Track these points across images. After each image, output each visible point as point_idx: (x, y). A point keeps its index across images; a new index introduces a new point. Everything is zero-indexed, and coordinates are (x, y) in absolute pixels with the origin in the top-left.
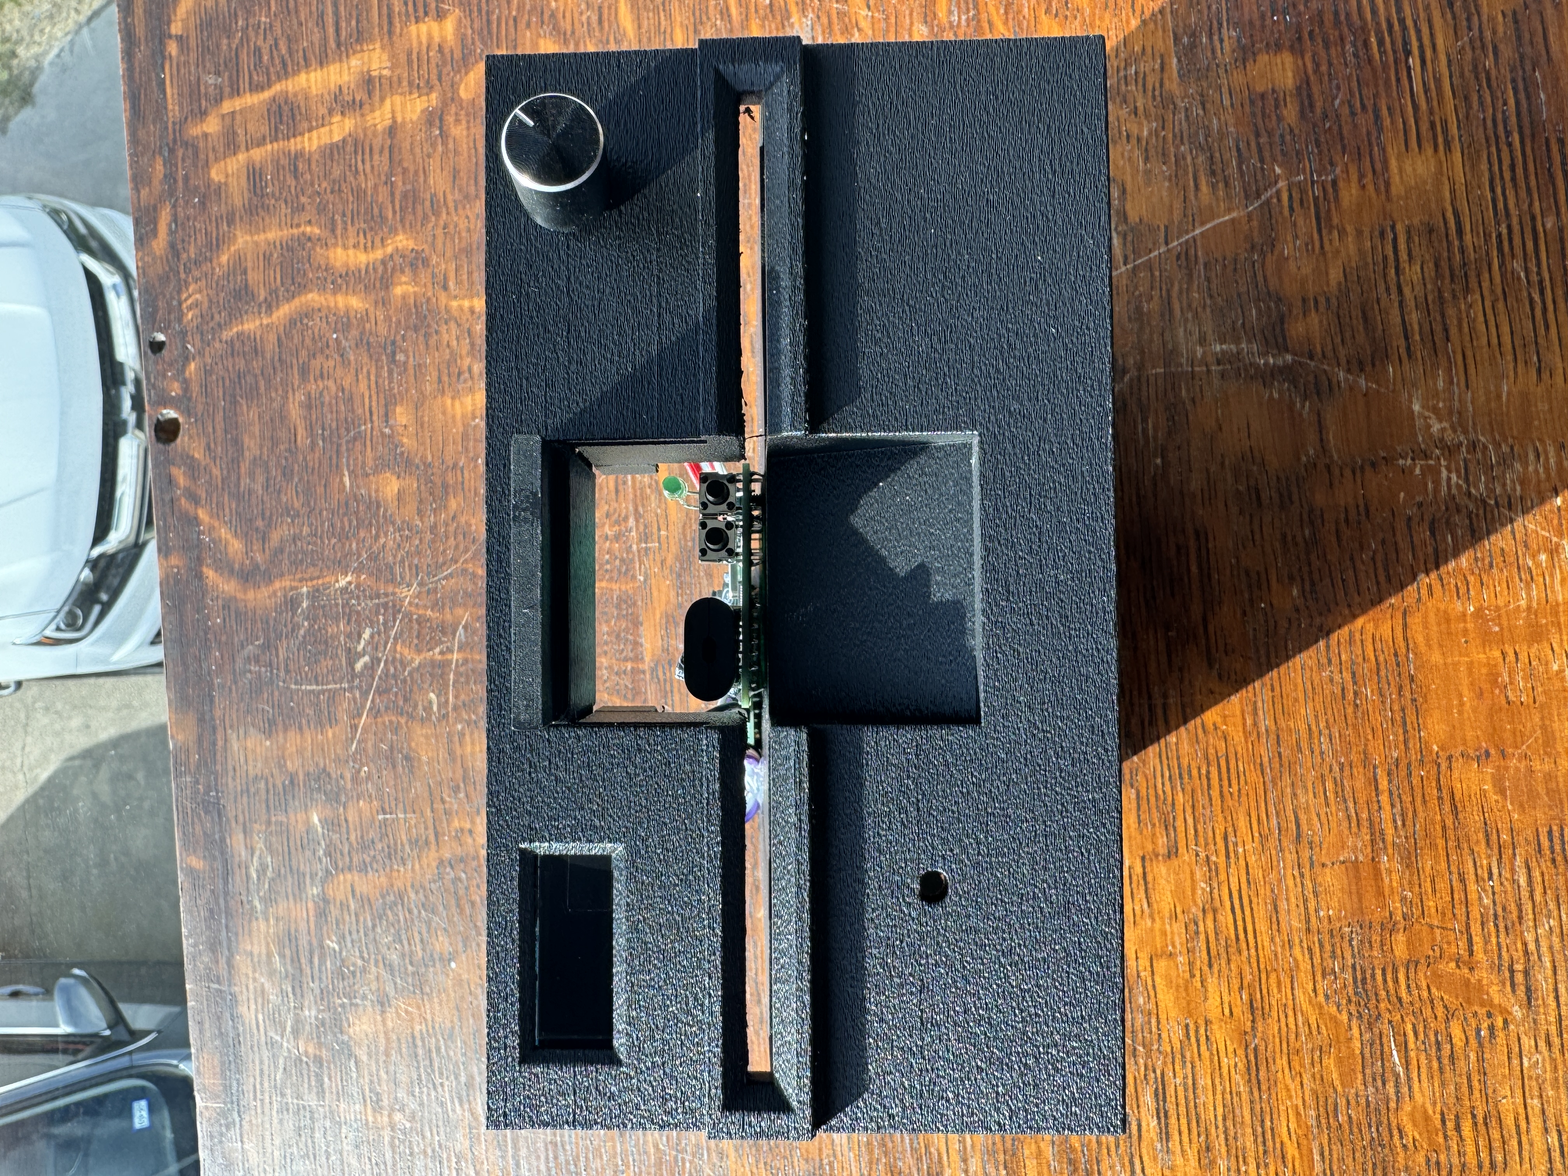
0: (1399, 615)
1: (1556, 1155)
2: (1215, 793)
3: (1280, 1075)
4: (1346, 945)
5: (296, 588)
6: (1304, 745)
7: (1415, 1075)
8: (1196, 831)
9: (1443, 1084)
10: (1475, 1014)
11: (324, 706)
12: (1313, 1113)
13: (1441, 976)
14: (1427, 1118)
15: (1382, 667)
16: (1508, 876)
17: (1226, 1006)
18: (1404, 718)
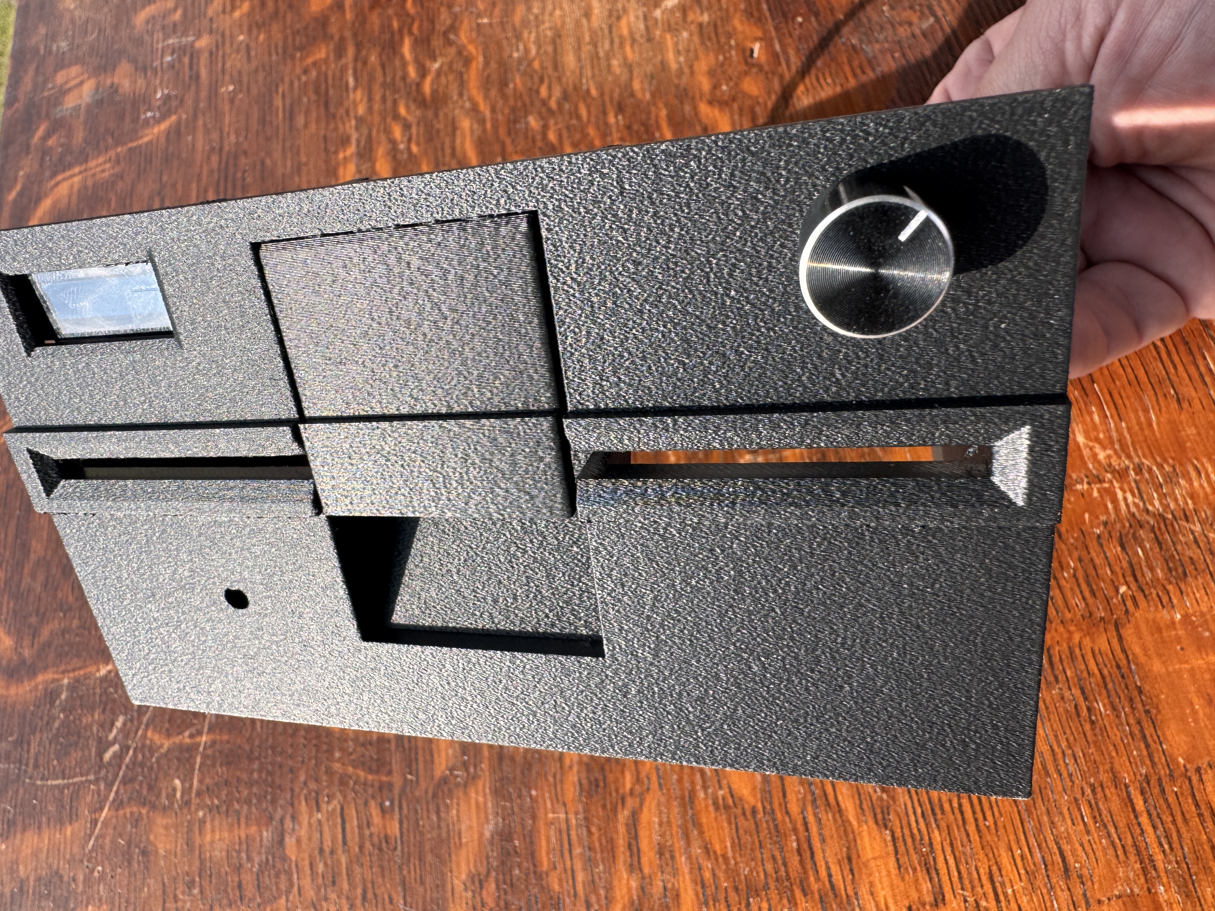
0: (1111, 627)
2: (971, 828)
8: (959, 873)
15: (1108, 679)
18: (1142, 730)
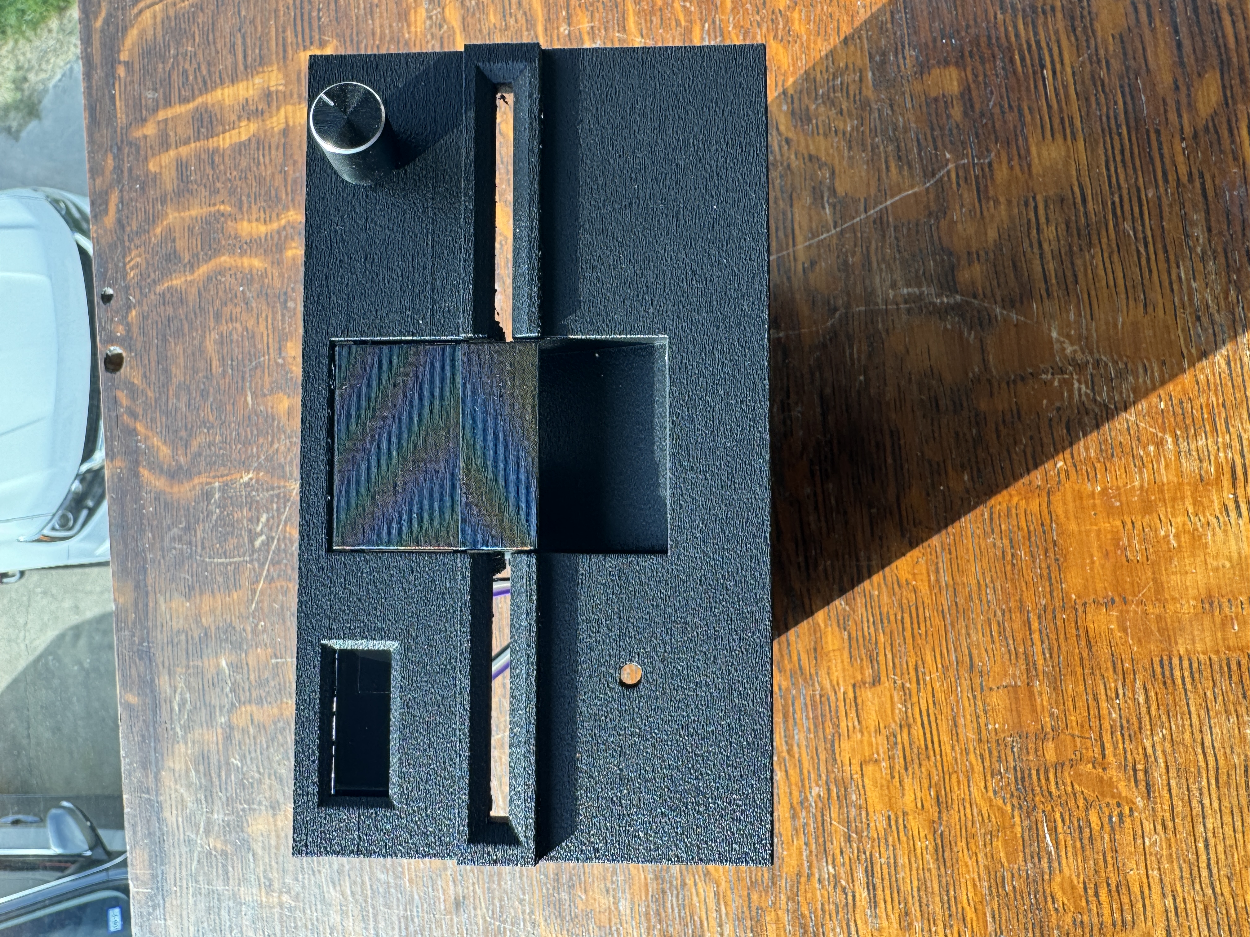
0: (1044, 494)
1: (1172, 915)
2: (908, 633)
3: (960, 854)
4: (1009, 751)
5: (210, 483)
6: (975, 596)
7: (1063, 854)
8: (894, 662)
9: (1085, 860)
10: (1108, 804)
11: (231, 574)
12: (986, 884)
13: (1080, 775)
14: (1073, 888)
15: (1032, 534)
16: (1130, 695)
17: (919, 801)
18: (1049, 574)
